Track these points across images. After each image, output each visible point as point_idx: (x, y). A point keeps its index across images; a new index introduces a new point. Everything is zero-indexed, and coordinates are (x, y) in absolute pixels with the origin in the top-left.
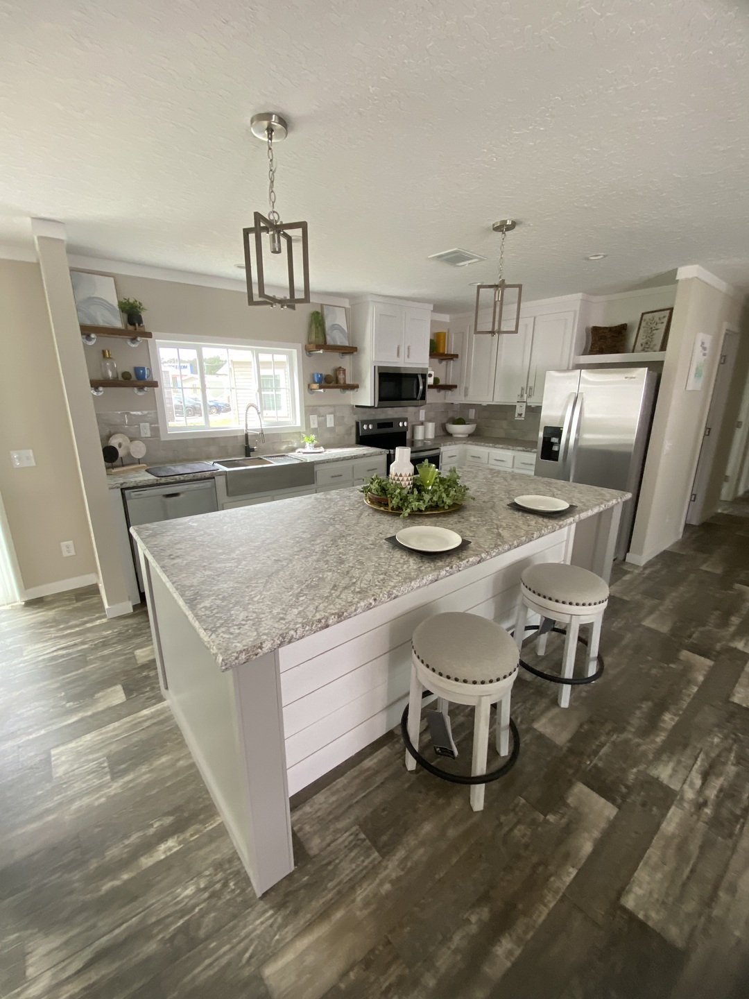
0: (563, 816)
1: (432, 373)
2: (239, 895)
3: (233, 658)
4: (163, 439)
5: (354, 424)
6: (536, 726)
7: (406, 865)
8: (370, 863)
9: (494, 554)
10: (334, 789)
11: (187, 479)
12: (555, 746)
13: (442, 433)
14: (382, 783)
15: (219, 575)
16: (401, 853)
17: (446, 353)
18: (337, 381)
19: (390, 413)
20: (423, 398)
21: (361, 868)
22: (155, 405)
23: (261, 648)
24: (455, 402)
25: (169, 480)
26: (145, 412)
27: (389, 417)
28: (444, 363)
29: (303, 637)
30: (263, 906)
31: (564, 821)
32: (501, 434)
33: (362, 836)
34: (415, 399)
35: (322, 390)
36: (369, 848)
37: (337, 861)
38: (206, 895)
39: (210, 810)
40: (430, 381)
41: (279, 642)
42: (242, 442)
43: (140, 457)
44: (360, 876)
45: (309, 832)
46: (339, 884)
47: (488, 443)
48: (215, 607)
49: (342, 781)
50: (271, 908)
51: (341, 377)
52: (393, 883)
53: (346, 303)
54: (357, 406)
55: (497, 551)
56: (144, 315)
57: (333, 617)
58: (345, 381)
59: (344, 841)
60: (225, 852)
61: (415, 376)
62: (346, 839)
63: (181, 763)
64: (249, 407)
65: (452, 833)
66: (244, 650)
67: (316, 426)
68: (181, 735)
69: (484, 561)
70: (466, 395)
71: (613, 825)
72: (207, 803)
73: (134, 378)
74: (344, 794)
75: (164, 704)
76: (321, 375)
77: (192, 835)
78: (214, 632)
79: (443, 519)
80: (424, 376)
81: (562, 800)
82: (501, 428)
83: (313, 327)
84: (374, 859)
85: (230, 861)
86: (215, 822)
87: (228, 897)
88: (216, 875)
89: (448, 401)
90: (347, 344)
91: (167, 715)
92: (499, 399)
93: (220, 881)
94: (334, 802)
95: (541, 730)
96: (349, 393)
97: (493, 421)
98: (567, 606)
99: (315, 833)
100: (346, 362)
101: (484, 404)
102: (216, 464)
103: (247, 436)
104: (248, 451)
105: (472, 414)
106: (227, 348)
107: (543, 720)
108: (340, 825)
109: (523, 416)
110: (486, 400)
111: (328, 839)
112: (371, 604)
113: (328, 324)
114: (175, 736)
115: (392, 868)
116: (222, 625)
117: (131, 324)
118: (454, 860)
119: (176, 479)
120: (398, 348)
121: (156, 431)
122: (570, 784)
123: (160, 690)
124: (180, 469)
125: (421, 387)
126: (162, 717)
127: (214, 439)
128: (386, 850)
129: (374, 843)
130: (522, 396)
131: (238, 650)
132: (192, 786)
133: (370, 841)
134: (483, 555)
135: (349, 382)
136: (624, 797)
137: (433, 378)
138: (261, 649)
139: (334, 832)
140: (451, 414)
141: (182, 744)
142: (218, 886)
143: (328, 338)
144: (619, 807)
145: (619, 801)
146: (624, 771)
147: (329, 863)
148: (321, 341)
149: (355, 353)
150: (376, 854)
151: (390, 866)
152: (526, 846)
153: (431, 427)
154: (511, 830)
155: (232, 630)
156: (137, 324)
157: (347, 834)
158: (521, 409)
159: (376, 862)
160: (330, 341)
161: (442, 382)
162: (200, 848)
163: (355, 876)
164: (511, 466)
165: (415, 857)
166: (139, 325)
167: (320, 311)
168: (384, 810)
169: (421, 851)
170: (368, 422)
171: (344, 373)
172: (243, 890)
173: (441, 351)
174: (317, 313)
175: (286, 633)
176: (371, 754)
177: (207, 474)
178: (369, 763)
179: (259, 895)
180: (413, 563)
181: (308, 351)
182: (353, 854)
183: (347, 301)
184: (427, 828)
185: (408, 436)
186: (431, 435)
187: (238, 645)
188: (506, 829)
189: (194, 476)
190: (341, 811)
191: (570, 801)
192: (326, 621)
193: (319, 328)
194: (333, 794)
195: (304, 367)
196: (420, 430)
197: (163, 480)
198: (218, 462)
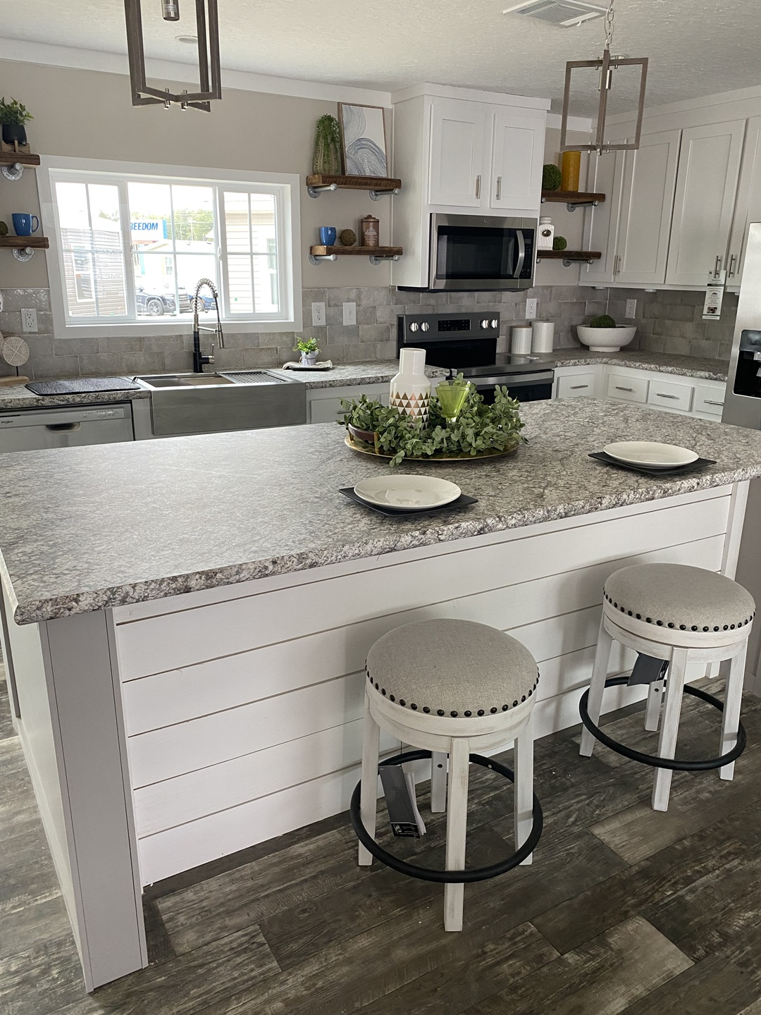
0: (593, 957)
1: (551, 228)
2: (62, 985)
3: (34, 607)
4: (58, 334)
5: (395, 322)
6: (598, 831)
7: (314, 985)
8: (261, 974)
9: (513, 521)
10: (237, 875)
11: (85, 401)
12: (621, 863)
13: (569, 344)
14: (314, 877)
15: (61, 520)
16: (312, 968)
17: (581, 190)
18: (363, 242)
19: (467, 302)
20: (527, 274)
21: (246, 977)
22: (47, 278)
23: (77, 601)
24: (600, 286)
25: (57, 401)
26: (30, 291)
27: (463, 311)
28: (579, 210)
29: (145, 599)
30: (90, 1004)
31: (593, 964)
32: (684, 349)
33: (261, 939)
34: (511, 277)
35: (331, 257)
36: (267, 955)
37: (214, 965)
38: (17, 979)
39: (48, 880)
40: (544, 243)
41: (106, 598)
42: (188, 345)
43: (18, 365)
44: (243, 987)
45: (182, 925)
46: (207, 992)
47: (648, 363)
48: (38, 552)
49: (254, 866)
50: (102, 1007)
51: (370, 233)
52: (287, 1003)
53: (386, 100)
54: (401, 288)
55: (520, 517)
56: (29, 127)
57: (198, 576)
58: (377, 241)
59: (231, 942)
60: (56, 932)
61: (512, 233)
62: (235, 940)
63: (21, 818)
64: (202, 284)
65: (401, 954)
66: (51, 600)
67: (323, 322)
68: (30, 782)
69: (491, 530)
70: (616, 272)
71: (674, 983)
72: (46, 870)
73: (11, 231)
74: (249, 884)
75: (15, 739)
76: (333, 230)
77: (14, 908)
78: (19, 577)
79: (462, 471)
80: (530, 235)
81: (601, 937)
82: (682, 337)
83: (321, 144)
84: (270, 969)
85: (60, 944)
86: (51, 895)
87: (45, 986)
88: (37, 958)
89: (586, 282)
90: (384, 176)
91: (15, 754)
92: (675, 281)
93: (39, 966)
94: (231, 892)
95: (606, 838)
96: (386, 264)
97: (668, 322)
98: (665, 630)
99: (192, 926)
100: (381, 207)
101: (650, 289)
102: (139, 381)
103: (196, 334)
104: (198, 363)
105: (631, 309)
106: (170, 183)
107: (615, 825)
108: (229, 922)
109: (718, 312)
110: (652, 281)
111: (208, 937)
112: (266, 568)
113: (349, 138)
114: (18, 783)
115: (294, 984)
116: (36, 572)
117: (7, 142)
118: (391, 989)
119: (68, 400)
120: (478, 181)
121: (46, 321)
122: (625, 917)
123: (11, 721)
124: (77, 385)
125: (522, 255)
126: (7, 756)
127: (140, 339)
128: (289, 962)
129: (276, 950)
130: (717, 273)
131: (43, 598)
132: (30, 848)
133: (270, 946)
134: (490, 521)
135: (385, 242)
136: (711, 949)
137: (551, 238)
138: (77, 603)
139: (219, 928)
140: (590, 309)
141: (28, 793)
142: (35, 972)
143: (348, 164)
144: (697, 961)
145: (701, 952)
146: (728, 912)
147: (201, 966)
148: (334, 168)
149: (396, 191)
150: (275, 964)
151: (290, 982)
152: (514, 989)
153: (546, 331)
154: (499, 963)
155: (45, 578)
156: (16, 142)
157: (240, 933)
158: (715, 299)
159: (271, 974)
160: (351, 170)
161: (570, 247)
162: (22, 923)
163: (235, 986)
164: (687, 409)
165: (332, 977)
166: (20, 143)
167: (334, 115)
168: (304, 911)
169: (345, 969)
170: (419, 319)
171: (376, 228)
172: (69, 981)
173: (571, 188)
174: (330, 119)
175: (118, 588)
176: (308, 837)
177: (119, 396)
178: (300, 849)
179: (90, 989)
180: (364, 523)
181: (313, 186)
182: (239, 960)
183: (388, 96)
184: (364, 942)
185: (500, 348)
186: (544, 346)
187: (47, 593)
188: (490, 961)
189: (97, 397)
190: (238, 904)
191: (615, 940)
192: (186, 581)
193: (332, 146)
194: (232, 882)
195: (303, 216)
196: (523, 335)
197: (47, 401)
198: (142, 379)
